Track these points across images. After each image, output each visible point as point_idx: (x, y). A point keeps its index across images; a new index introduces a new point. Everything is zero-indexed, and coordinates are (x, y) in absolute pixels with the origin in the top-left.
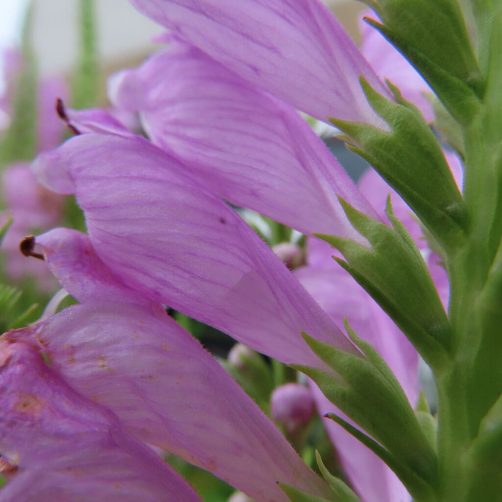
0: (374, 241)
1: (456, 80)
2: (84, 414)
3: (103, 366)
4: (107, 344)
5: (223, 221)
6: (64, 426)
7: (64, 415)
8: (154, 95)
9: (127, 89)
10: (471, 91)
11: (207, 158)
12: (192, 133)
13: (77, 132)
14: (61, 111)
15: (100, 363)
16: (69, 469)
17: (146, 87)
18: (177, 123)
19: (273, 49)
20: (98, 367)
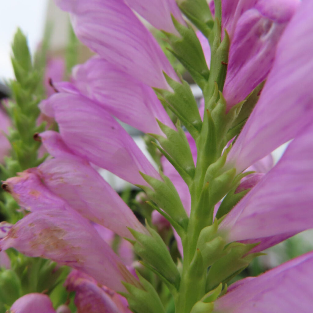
0: (168, 135)
1: (197, 73)
2: (56, 199)
3: (62, 181)
4: (64, 173)
5: (113, 128)
6: (47, 201)
7: (47, 198)
8: (90, 76)
9: (79, 73)
10: (203, 77)
11: (110, 103)
12: (104, 92)
13: (57, 91)
14: (51, 83)
15: (61, 180)
16: (48, 214)
17: (86, 72)
18: (98, 88)
19: (131, 60)
20: (60, 181)
